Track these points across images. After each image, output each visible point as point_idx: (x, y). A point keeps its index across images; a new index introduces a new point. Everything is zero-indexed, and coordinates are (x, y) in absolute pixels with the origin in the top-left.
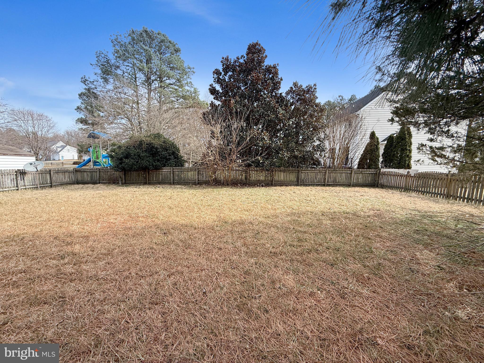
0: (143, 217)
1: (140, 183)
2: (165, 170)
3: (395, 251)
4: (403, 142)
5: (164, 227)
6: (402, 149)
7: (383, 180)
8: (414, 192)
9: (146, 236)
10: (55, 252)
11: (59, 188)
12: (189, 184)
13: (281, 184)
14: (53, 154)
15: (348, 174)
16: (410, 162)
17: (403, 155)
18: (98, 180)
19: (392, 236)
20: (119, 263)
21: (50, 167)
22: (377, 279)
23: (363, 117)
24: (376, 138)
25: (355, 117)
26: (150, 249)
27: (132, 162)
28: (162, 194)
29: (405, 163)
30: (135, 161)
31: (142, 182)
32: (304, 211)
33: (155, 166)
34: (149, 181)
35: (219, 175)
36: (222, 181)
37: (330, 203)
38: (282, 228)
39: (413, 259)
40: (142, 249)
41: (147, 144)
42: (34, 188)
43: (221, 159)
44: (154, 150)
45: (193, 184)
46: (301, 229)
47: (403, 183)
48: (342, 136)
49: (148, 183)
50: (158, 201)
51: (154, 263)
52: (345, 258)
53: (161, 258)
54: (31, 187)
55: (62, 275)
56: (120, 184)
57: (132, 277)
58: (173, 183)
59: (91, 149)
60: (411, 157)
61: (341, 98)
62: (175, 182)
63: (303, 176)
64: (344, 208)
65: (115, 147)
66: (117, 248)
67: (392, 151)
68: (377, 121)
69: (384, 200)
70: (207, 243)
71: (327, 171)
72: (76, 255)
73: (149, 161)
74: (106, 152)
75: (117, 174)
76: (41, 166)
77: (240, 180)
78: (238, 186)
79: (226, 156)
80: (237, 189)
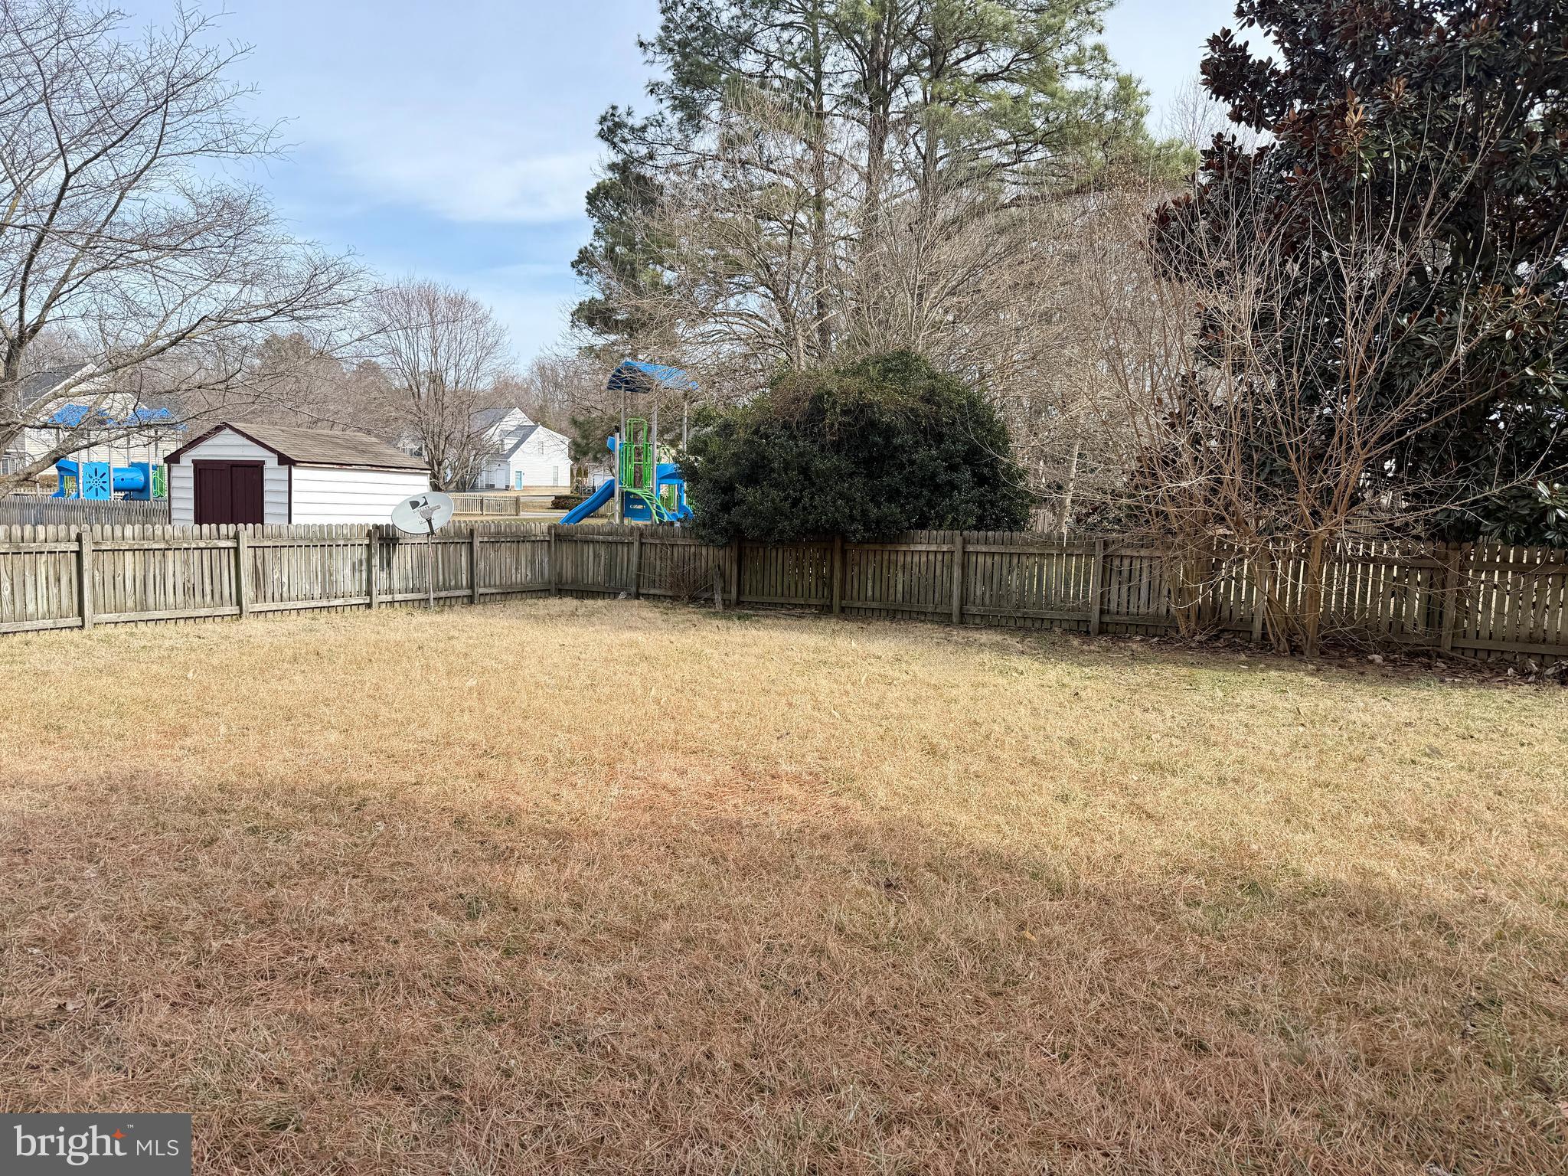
0: (797, 779)
1: (802, 606)
2: (923, 548)
5: (889, 849)
9: (799, 882)
10: (451, 882)
11: (496, 608)
12: (1050, 630)
14: (488, 463)
18: (634, 582)
20: (672, 988)
21: (473, 519)
26: (813, 952)
27: (773, 501)
28: (897, 674)
30: (786, 499)
31: (813, 601)
33: (878, 522)
34: (842, 598)
35: (1239, 590)
36: (1257, 626)
40: (776, 943)
41: (845, 413)
42: (416, 604)
43: (1259, 489)
44: (877, 439)
45: (1070, 631)
49: (836, 609)
50: (877, 706)
51: (820, 1031)
53: (857, 1014)
54: (410, 596)
55: (461, 988)
56: (719, 607)
57: (714, 1074)
58: (962, 614)
59: (618, 442)
62: (974, 610)
65: (709, 429)
66: (670, 912)
70: (1118, 995)
72: (515, 910)
73: (849, 500)
74: (673, 452)
75: (710, 557)
76: (447, 511)
77: (1383, 628)
78: (1372, 662)
79: (1294, 467)
80: (1358, 681)
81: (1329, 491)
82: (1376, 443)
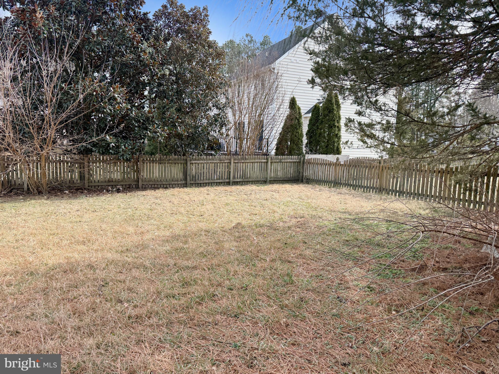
3: (321, 275)
4: (331, 115)
6: (329, 125)
7: (309, 172)
8: (345, 186)
13: (156, 186)
15: (263, 164)
16: (339, 144)
17: (330, 134)
19: (317, 254)
22: (297, 323)
23: (279, 74)
24: (297, 107)
25: (269, 73)
29: (334, 146)
32: (195, 230)
36: (25, 186)
37: (237, 213)
38: (154, 266)
39: (342, 282)
46: (187, 264)
47: (332, 175)
48: (251, 103)
52: (256, 300)
60: (340, 136)
61: (249, 38)
63: (193, 169)
64: (257, 219)
67: (318, 128)
68: (298, 82)
69: (310, 201)
71: (232, 161)
77: (68, 182)
78: (65, 193)
79: (32, 131)
80: (62, 200)
81: (45, 139)
82: (59, 124)
